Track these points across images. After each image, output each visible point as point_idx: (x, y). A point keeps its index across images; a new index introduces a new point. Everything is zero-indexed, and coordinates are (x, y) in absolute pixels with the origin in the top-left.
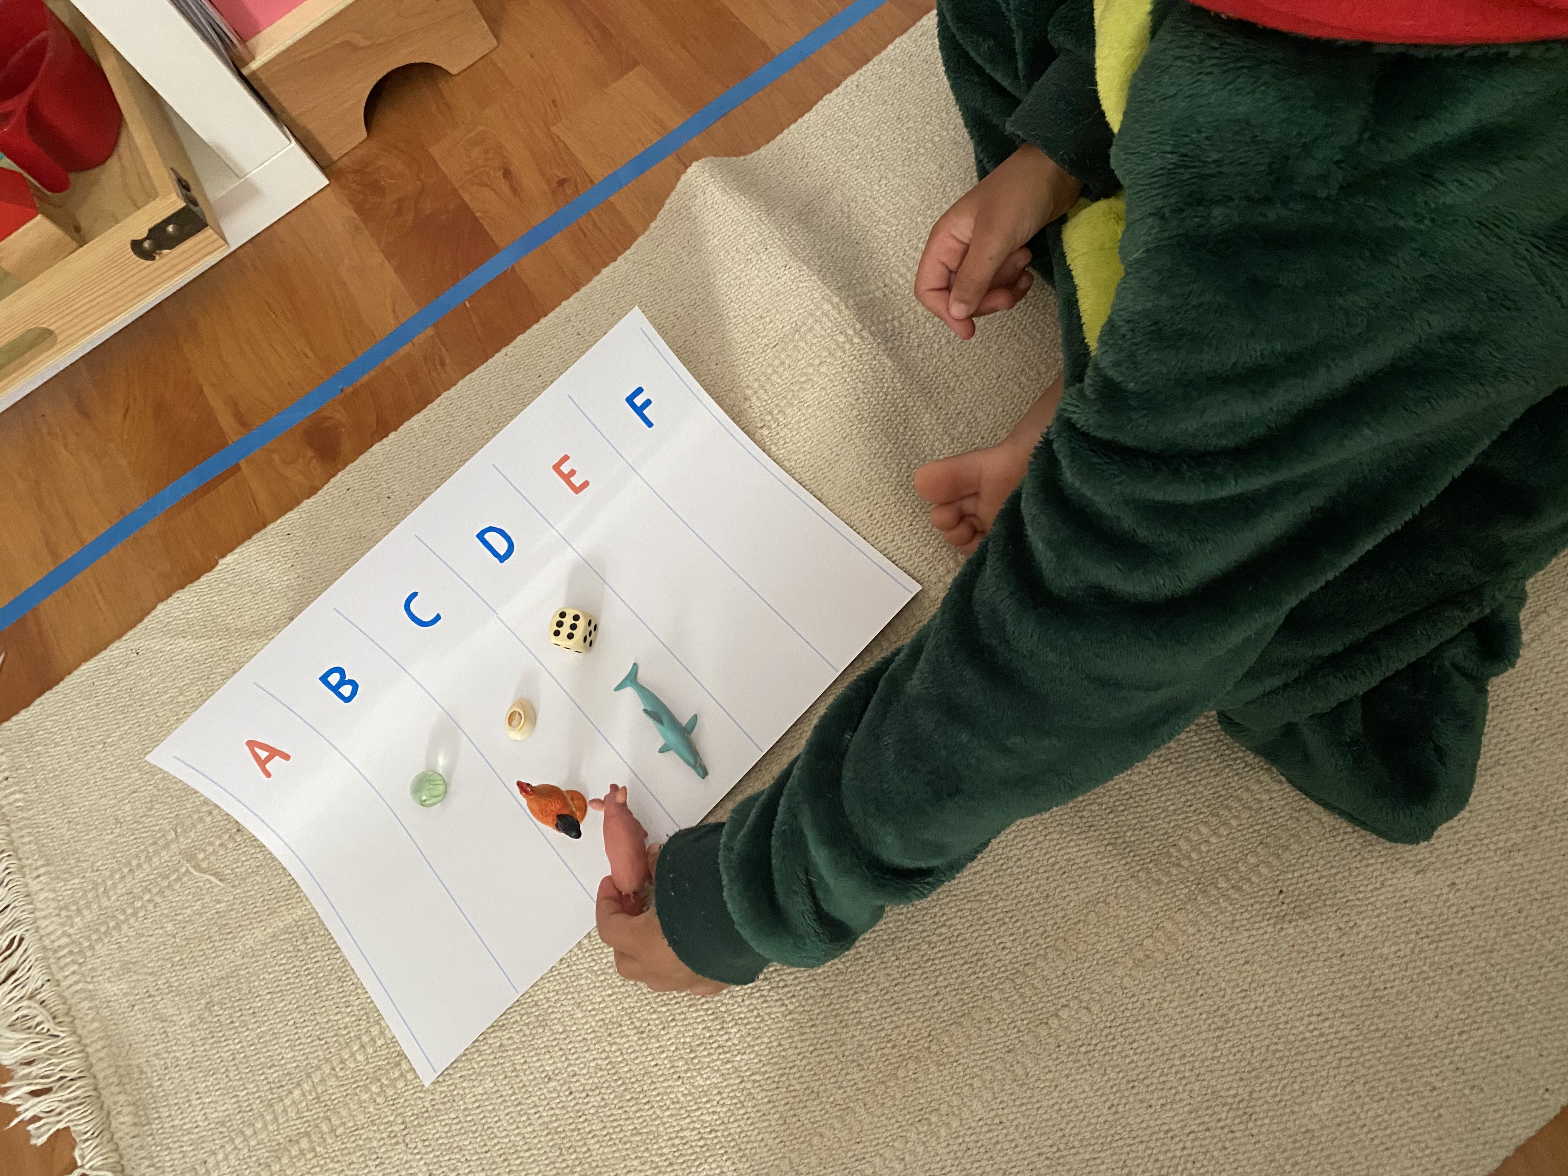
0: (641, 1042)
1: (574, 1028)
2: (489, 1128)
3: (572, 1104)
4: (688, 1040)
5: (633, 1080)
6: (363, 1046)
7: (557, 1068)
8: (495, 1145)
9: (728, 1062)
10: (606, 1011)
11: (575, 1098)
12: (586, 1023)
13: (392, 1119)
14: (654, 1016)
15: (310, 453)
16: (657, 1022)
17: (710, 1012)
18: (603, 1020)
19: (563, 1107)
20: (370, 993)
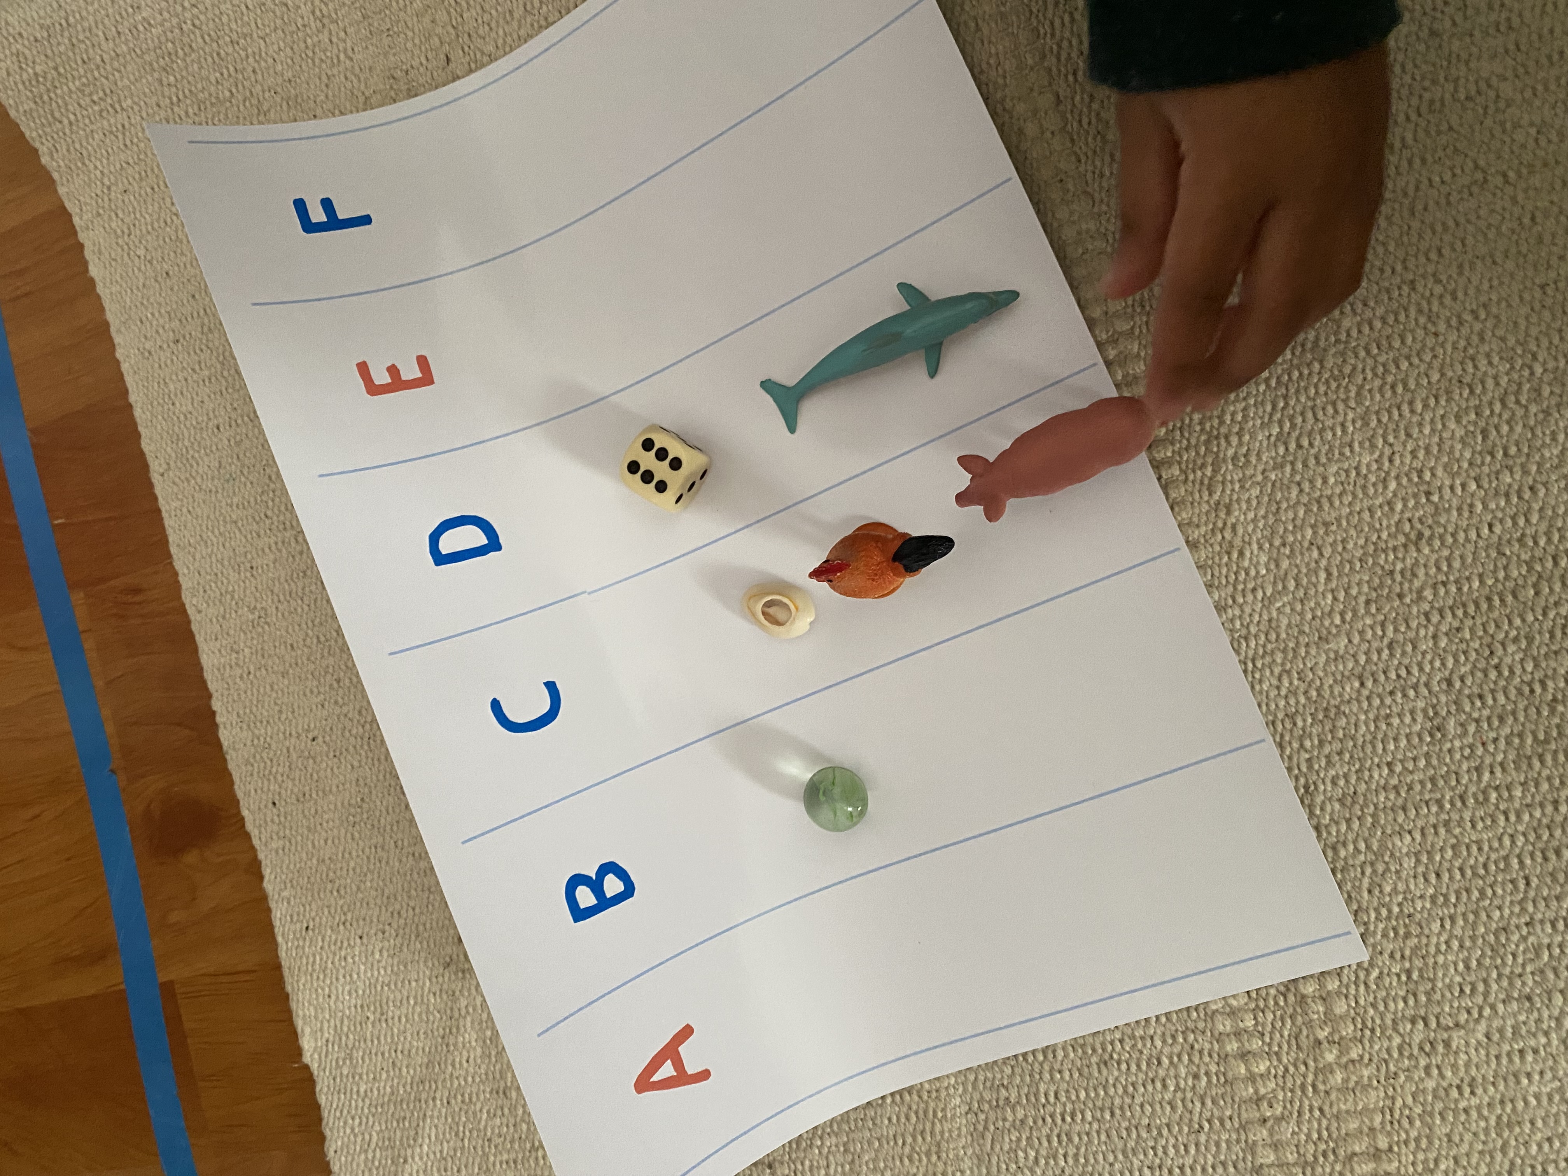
0: (1437, 543)
1: (1362, 659)
2: (1485, 866)
3: (1502, 699)
4: (1467, 455)
5: (1501, 574)
6: (1244, 1055)
7: (1425, 711)
8: (1521, 863)
9: (1538, 391)
10: (1354, 592)
11: (1493, 691)
12: (1361, 633)
13: (1397, 1040)
14: (1399, 506)
15: (191, 857)
16: (1411, 503)
17: (1432, 402)
18: (1368, 602)
19: (1501, 719)
20: (1152, 1014)
